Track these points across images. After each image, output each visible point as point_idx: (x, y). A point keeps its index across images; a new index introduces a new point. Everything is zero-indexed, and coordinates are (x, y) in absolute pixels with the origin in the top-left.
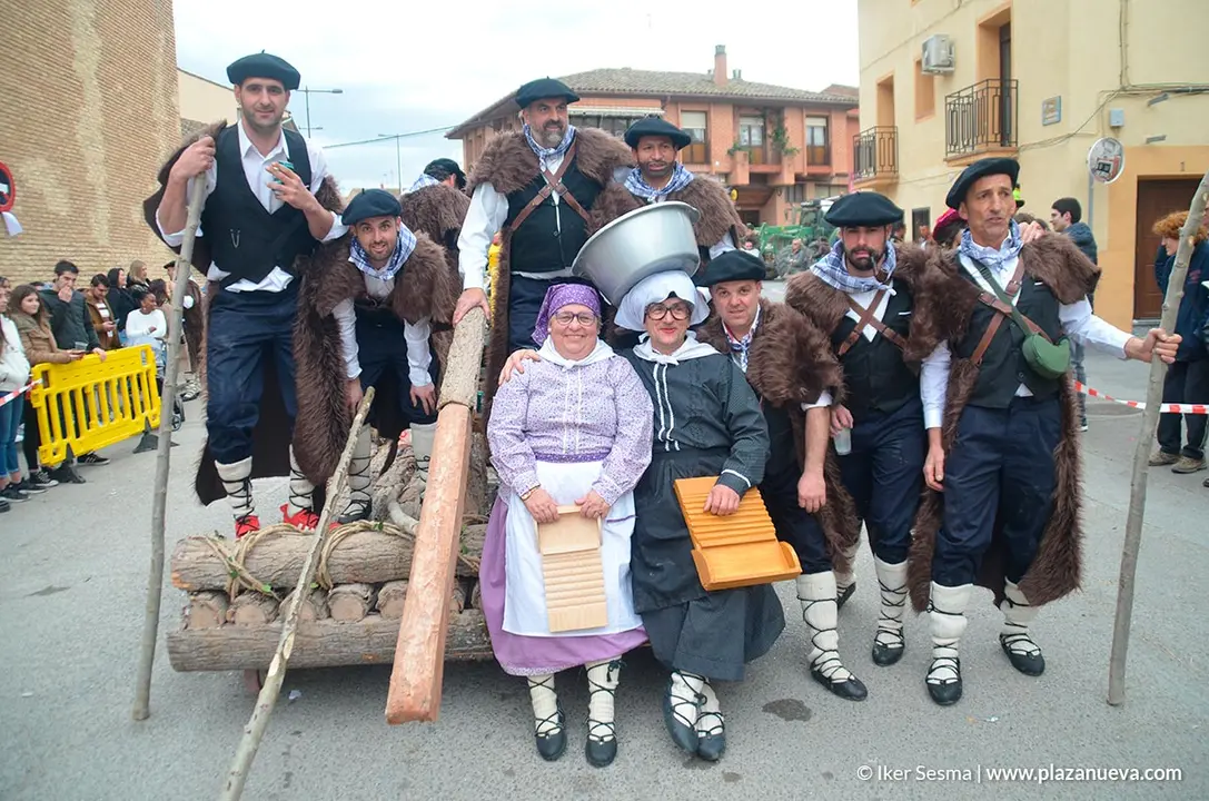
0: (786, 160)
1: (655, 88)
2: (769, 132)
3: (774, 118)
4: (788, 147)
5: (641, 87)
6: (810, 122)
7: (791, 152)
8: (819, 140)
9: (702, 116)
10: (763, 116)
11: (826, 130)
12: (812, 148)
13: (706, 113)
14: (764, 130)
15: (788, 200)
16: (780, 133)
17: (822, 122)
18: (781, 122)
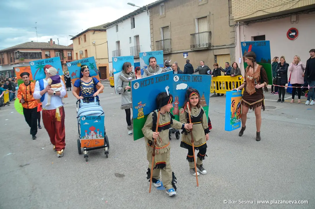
0: (64, 59)
1: (40, 47)
2: (61, 54)
3: (62, 52)
4: (64, 57)
5: (37, 47)
6: (68, 52)
7: (65, 58)
8: (70, 55)
9: (49, 52)
10: (60, 52)
11: (71, 53)
12: (69, 57)
13: (49, 51)
14: (60, 54)
15: (65, 66)
16: (63, 54)
17: (70, 52)
18: (63, 52)
